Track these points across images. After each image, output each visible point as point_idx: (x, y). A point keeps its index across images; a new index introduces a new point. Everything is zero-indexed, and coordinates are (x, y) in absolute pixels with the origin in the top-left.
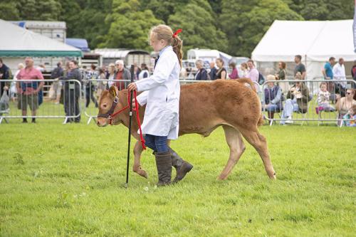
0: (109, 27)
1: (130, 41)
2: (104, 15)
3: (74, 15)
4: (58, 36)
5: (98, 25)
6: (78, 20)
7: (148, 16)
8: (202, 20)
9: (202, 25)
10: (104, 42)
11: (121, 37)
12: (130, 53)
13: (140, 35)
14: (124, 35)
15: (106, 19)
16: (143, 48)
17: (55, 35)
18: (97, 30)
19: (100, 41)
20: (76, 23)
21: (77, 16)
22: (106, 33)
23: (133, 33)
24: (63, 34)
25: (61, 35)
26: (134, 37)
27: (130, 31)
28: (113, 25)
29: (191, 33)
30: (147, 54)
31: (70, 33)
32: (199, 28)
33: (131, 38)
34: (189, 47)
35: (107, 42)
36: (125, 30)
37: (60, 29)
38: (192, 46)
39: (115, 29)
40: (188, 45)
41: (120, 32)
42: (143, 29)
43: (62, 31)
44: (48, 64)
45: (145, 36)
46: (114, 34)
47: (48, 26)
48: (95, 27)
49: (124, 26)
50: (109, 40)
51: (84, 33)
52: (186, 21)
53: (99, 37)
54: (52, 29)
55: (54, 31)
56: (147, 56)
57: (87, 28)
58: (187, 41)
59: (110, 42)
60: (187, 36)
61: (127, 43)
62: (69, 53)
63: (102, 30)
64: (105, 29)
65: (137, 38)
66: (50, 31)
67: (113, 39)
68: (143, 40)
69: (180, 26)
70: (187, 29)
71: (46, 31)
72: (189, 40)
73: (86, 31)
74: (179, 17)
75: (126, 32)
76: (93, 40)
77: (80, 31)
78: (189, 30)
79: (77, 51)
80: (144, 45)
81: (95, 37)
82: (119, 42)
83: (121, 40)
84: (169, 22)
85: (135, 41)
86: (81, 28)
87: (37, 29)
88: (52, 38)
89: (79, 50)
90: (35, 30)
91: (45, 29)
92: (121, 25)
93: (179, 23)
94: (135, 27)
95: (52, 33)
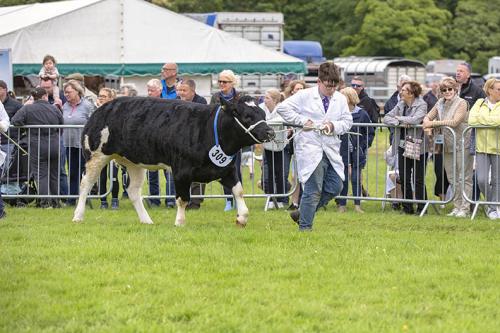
0: (361, 22)
1: (395, 43)
2: (353, 3)
3: (306, 3)
4: (271, 37)
5: (344, 19)
6: (314, 10)
7: (424, 4)
10: (354, 45)
11: (381, 38)
13: (411, 35)
14: (388, 36)
15: (358, 8)
16: (415, 54)
17: (265, 35)
18: (343, 26)
19: (348, 44)
20: (312, 15)
21: (311, 6)
22: (357, 30)
23: (399, 31)
24: (278, 34)
25: (276, 36)
26: (402, 37)
27: (396, 28)
28: (369, 18)
29: (493, 30)
30: (420, 65)
31: (297, 30)
33: (396, 40)
34: (490, 53)
35: (359, 45)
36: (388, 26)
37: (274, 25)
38: (496, 52)
39: (371, 25)
40: (488, 49)
41: (378, 30)
42: (416, 23)
43: (277, 29)
44: (253, 84)
45: (419, 35)
46: (370, 33)
47: (254, 20)
48: (341, 22)
49: (386, 21)
50: (361, 43)
51: (323, 32)
52: (486, 11)
53: (345, 37)
54: (261, 26)
55: (264, 29)
56: (420, 69)
57: (327, 23)
58: (488, 43)
59: (363, 45)
60: (488, 35)
61: (390, 47)
62: (283, 66)
63: (350, 27)
64: (355, 25)
65: (406, 39)
66: (258, 29)
67: (368, 41)
68: (415, 43)
69: (476, 18)
70: (486, 24)
71: (251, 29)
72: (491, 41)
73: (325, 29)
74: (473, 4)
75: (389, 29)
76: (336, 43)
77: (316, 29)
78: (491, 24)
79: (298, 63)
80: (418, 49)
81: (340, 37)
82: (378, 46)
83: (381, 43)
84: (457, 13)
85: (403, 44)
86: (317, 25)
87: (236, 25)
88: (260, 41)
89: (301, 61)
90: (233, 28)
91: (249, 25)
92: (381, 19)
93: (475, 13)
94: (402, 21)
95: (260, 32)
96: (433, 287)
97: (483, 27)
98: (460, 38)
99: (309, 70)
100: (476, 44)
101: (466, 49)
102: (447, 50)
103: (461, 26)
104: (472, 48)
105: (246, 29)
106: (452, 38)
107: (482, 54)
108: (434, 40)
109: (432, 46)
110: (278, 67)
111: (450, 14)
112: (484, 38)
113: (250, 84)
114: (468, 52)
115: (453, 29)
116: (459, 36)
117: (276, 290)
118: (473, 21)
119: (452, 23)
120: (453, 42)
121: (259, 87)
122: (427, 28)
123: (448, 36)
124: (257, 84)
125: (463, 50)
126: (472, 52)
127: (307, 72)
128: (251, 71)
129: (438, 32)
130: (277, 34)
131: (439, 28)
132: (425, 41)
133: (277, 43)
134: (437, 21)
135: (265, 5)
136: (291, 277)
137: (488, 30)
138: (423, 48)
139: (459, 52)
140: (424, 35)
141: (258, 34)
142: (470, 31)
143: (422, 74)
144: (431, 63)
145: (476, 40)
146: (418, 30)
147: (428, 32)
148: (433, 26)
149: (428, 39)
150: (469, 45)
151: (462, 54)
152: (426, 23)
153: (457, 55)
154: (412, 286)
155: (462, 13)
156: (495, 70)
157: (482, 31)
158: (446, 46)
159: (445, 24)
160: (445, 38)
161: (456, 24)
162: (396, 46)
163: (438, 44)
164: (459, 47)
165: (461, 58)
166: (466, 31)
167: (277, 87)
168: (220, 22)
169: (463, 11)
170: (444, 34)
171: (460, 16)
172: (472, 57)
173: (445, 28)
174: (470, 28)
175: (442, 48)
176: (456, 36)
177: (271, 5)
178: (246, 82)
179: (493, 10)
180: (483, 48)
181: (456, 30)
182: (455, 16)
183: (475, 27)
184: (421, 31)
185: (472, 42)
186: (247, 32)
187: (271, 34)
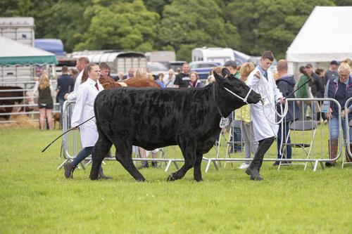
0: (89, 22)
1: (117, 40)
2: (82, 8)
3: (45, 9)
4: (24, 36)
5: (75, 22)
6: (51, 15)
7: (137, 8)
8: (206, 10)
9: (206, 16)
10: (84, 41)
11: (105, 36)
12: (120, 56)
13: (129, 32)
14: (110, 34)
15: (86, 12)
16: (132, 48)
17: (20, 35)
18: (74, 27)
19: (78, 41)
20: (48, 19)
21: (49, 11)
22: (86, 30)
23: (119, 30)
24: (30, 34)
25: (28, 35)
26: (121, 35)
27: (116, 28)
28: (95, 20)
29: (192, 28)
30: (142, 56)
31: (40, 32)
32: (203, 20)
33: (116, 37)
34: (191, 46)
35: (87, 42)
36: (110, 26)
37: (26, 27)
38: (195, 44)
39: (98, 26)
40: (189, 43)
41: (104, 29)
42: (132, 24)
43: (29, 30)
44: (11, 74)
45: (135, 33)
46: (96, 32)
47: (11, 23)
48: (72, 24)
49: (108, 22)
50: (90, 39)
51: (58, 33)
52: (186, 13)
53: (76, 35)
54: (16, 28)
55: (19, 30)
56: (142, 59)
57: (61, 26)
58: (189, 38)
59: (91, 42)
60: (188, 32)
61: (112, 43)
62: (38, 59)
63: (80, 28)
64: (84, 26)
65: (125, 36)
66: (14, 30)
67: (94, 38)
68: (132, 39)
69: (178, 19)
70: (187, 23)
71: (9, 30)
72: (191, 36)
73: (60, 30)
74: (177, 7)
75: (111, 29)
76: (69, 41)
77: (53, 30)
78: (190, 23)
79: (50, 56)
80: (134, 44)
81: (72, 36)
82: (104, 42)
83: (105, 39)
84: (164, 15)
85: (122, 40)
86: (54, 26)
88: (16, 40)
89: (53, 54)
91: (7, 28)
92: (105, 20)
93: (177, 15)
94: (122, 22)
95: (16, 32)
96: (202, 221)
97: (184, 25)
98: (167, 34)
99: (59, 61)
100: (180, 39)
101: (172, 43)
102: (156, 44)
103: (167, 25)
104: (177, 42)
105: (4, 31)
106: (161, 34)
107: (184, 47)
108: (146, 36)
109: (145, 41)
110: (34, 60)
111: (158, 16)
112: (185, 34)
113: (9, 74)
114: (173, 46)
115: (161, 27)
116: (166, 33)
117: (83, 229)
118: (176, 21)
119: (160, 23)
120: (161, 37)
121: (16, 76)
122: (141, 27)
123: (157, 33)
124: (14, 74)
125: (169, 43)
126: (176, 45)
127: (57, 63)
128: (13, 64)
129: (149, 30)
131: (150, 26)
132: (139, 37)
133: (30, 41)
134: (148, 21)
135: (12, 11)
136: (91, 218)
137: (188, 28)
138: (138, 43)
139: (166, 45)
140: (139, 32)
141: (14, 34)
142: (175, 29)
143: (144, 62)
144: (147, 54)
145: (180, 35)
146: (133, 28)
147: (141, 30)
148: (146, 25)
149: (141, 36)
150: (174, 39)
151: (169, 47)
152: (140, 23)
153: (164, 48)
154: (187, 221)
155: (168, 15)
156: (197, 59)
157: (184, 29)
158: (156, 40)
159: (155, 24)
160: (155, 35)
161: (163, 23)
162: (117, 42)
163: (150, 39)
164: (166, 41)
165: (168, 50)
166: (171, 28)
167: (30, 75)
169: (168, 13)
170: (154, 31)
171: (167, 17)
172: (176, 49)
173: (154, 27)
174: (175, 26)
175: (153, 42)
176: (163, 33)
177: (16, 11)
178: (5, 73)
179: (192, 11)
180: (185, 42)
181: (164, 28)
182: (162, 18)
183: (179, 26)
184: (136, 30)
185: (176, 37)
186: (6, 32)
187: (25, 34)
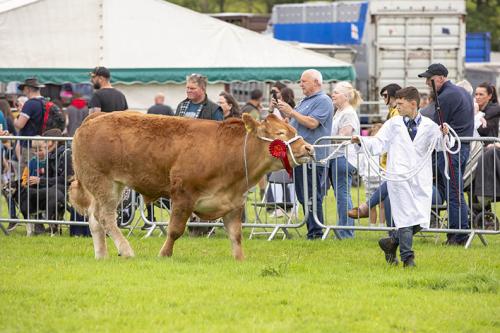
4: (446, 31)
17: (438, 29)
25: (453, 29)
37: (450, 16)
43: (455, 20)
47: (423, 9)
54: (431, 17)
55: (436, 20)
66: (428, 21)
71: (418, 20)
87: (396, 16)
90: (392, 21)
91: (414, 16)
95: (430, 25)
105: (410, 21)
130: (457, 27)
133: (455, 39)
141: (428, 27)
168: (373, 13)
186: (412, 24)
187: (446, 27)
